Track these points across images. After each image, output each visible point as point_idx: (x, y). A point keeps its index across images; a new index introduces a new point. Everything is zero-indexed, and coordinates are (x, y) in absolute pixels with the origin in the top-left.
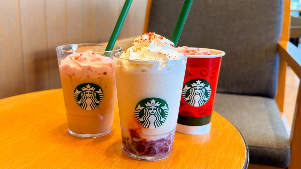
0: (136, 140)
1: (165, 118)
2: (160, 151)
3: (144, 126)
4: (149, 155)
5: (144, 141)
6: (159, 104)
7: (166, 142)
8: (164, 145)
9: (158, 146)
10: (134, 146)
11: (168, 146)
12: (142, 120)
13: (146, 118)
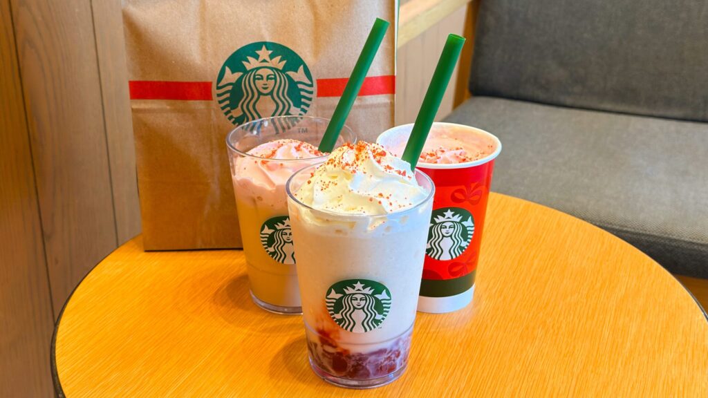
0: (330, 350)
1: (384, 313)
2: (378, 370)
3: (344, 327)
4: (355, 378)
5: (345, 353)
6: (370, 289)
7: (390, 354)
8: (385, 361)
9: (372, 361)
10: (327, 359)
11: (394, 360)
12: (338, 316)
13: (346, 314)
